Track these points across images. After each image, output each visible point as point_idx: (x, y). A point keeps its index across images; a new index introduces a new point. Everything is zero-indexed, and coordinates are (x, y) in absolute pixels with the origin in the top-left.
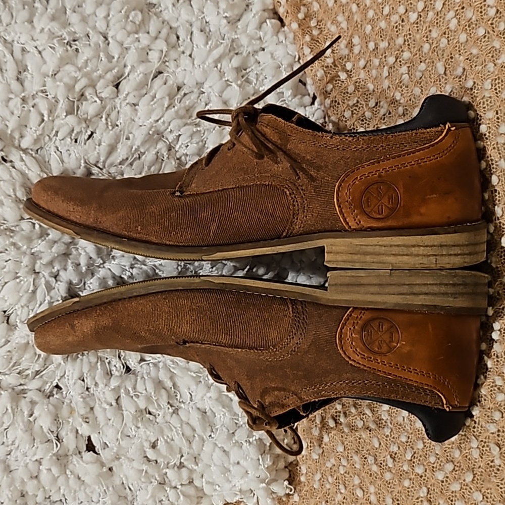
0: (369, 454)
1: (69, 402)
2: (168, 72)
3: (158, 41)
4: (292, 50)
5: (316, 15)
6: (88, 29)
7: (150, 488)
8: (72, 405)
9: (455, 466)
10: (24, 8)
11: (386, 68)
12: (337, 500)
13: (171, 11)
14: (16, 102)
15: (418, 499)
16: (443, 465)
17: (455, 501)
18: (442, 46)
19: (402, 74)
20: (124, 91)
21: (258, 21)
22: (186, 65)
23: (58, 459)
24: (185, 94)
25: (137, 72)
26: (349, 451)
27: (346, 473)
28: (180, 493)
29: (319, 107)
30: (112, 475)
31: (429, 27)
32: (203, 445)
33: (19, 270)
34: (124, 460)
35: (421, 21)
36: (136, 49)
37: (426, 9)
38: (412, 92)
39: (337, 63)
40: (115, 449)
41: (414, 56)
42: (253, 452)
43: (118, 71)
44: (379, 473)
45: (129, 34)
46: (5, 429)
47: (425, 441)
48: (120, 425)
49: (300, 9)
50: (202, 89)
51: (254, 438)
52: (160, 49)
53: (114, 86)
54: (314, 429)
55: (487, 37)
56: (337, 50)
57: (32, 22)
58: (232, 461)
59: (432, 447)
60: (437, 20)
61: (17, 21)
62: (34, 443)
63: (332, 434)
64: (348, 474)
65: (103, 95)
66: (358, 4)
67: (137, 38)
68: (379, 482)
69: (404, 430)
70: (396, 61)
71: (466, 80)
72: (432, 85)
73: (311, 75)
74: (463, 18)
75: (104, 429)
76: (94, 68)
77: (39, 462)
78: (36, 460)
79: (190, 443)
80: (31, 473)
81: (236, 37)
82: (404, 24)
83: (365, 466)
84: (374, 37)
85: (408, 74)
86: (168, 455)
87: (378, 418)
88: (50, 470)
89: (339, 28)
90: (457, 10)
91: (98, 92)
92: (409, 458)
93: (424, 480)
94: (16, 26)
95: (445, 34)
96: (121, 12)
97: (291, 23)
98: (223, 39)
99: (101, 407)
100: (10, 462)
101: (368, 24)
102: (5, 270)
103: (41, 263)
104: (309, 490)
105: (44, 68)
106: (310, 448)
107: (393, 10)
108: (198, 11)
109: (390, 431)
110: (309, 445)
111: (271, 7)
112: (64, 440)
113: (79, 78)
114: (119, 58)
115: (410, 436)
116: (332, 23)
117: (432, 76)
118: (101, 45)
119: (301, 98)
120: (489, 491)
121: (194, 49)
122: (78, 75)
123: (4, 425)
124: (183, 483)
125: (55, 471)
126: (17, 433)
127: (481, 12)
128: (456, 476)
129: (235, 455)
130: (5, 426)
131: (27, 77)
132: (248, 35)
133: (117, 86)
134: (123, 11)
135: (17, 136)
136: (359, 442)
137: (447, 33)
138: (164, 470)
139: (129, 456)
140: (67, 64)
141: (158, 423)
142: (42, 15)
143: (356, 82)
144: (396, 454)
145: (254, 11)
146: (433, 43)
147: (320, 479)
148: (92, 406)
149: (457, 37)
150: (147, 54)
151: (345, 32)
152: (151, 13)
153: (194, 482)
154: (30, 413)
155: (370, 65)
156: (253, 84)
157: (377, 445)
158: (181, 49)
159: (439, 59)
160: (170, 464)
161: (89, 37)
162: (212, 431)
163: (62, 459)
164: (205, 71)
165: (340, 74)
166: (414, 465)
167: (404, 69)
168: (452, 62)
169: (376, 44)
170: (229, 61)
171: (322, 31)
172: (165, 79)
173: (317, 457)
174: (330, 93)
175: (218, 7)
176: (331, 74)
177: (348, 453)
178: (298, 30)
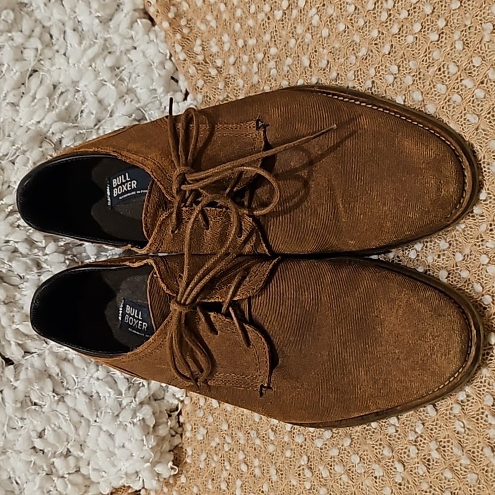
0: (252, 429)
2: (43, 70)
3: (32, 40)
4: (164, 48)
5: (186, 15)
7: (38, 479)
9: (334, 433)
11: (255, 63)
12: (222, 477)
13: (43, 11)
15: (299, 467)
16: (322, 433)
17: (334, 465)
18: (306, 40)
19: (271, 69)
21: (129, 21)
22: (61, 64)
24: (62, 93)
25: (12, 70)
27: (230, 450)
28: (67, 482)
29: (192, 102)
31: (294, 23)
32: (89, 430)
34: (11, 452)
35: (285, 18)
36: (10, 46)
37: (290, 7)
38: (280, 85)
39: (207, 60)
40: (2, 443)
41: (280, 51)
44: (262, 446)
45: (2, 33)
49: (170, 9)
50: (77, 88)
52: (35, 47)
54: (198, 411)
55: (347, 32)
56: (207, 47)
58: (117, 445)
60: (301, 16)
63: (216, 414)
66: (225, 4)
67: (10, 37)
68: (263, 455)
70: (265, 56)
71: (330, 71)
72: (299, 77)
73: (184, 71)
74: (324, 15)
79: (76, 429)
81: (109, 36)
82: (270, 21)
83: (249, 441)
84: (243, 34)
85: (276, 68)
86: (56, 443)
89: (209, 27)
90: (319, 7)
92: (289, 430)
93: (304, 449)
95: (308, 29)
97: (162, 22)
101: (236, 22)
104: (195, 471)
106: (194, 430)
107: (259, 9)
108: (70, 10)
110: (194, 427)
111: (142, 7)
116: (202, 22)
117: (298, 69)
119: (174, 94)
120: (365, 453)
121: (69, 48)
124: (71, 472)
127: (341, 9)
128: (335, 442)
129: (120, 437)
132: (120, 35)
136: (242, 419)
137: (310, 29)
138: (52, 460)
139: (16, 449)
141: (44, 413)
143: (226, 78)
144: (276, 427)
145: (125, 11)
146: (298, 38)
147: (206, 459)
149: (320, 32)
150: (22, 52)
151: (214, 30)
152: (22, 13)
153: (81, 470)
155: (240, 61)
156: (126, 83)
158: (56, 48)
159: (304, 53)
160: (57, 453)
162: (97, 417)
164: (80, 70)
165: (210, 70)
166: (294, 435)
167: (272, 64)
168: (316, 55)
169: (245, 42)
170: (103, 60)
171: (192, 29)
172: (41, 77)
173: (202, 438)
174: (201, 89)
175: (90, 7)
176: (202, 70)
177: (232, 430)
178: (169, 29)
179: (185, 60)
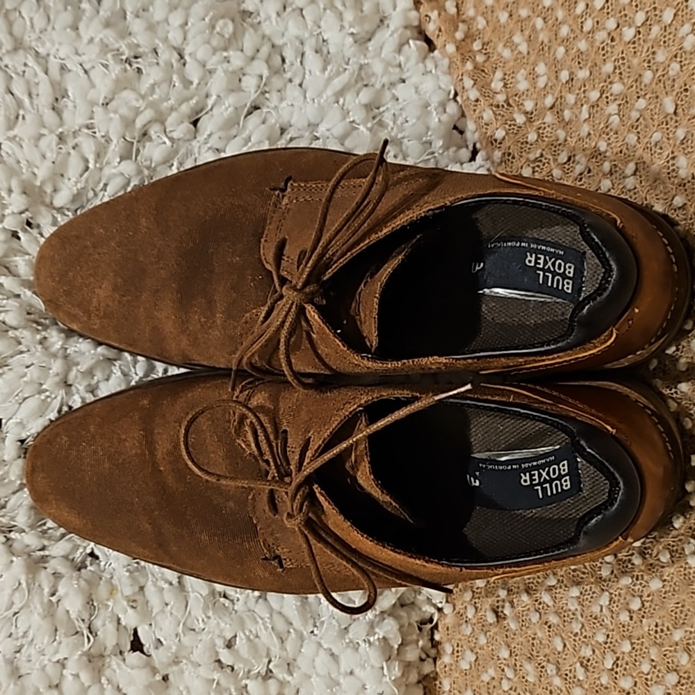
0: (548, 661)
1: (109, 577)
2: (268, 107)
3: (256, 63)
4: (447, 83)
5: (481, 36)
6: (157, 41)
8: (113, 581)
9: (681, 677)
10: (66, 9)
11: (585, 107)
13: (274, 23)
14: (50, 141)
16: (663, 677)
18: (671, 73)
19: (610, 115)
20: (205, 130)
21: (397, 42)
22: (294, 98)
23: (90, 661)
24: (292, 139)
25: (224, 104)
26: (517, 658)
27: (511, 689)
29: (482, 163)
30: (167, 687)
31: (653, 47)
32: (302, 646)
33: (45, 380)
34: (186, 664)
35: (639, 39)
36: (224, 72)
37: (648, 23)
38: (623, 140)
39: (511, 101)
40: (174, 648)
41: (628, 89)
42: (373, 656)
43: (197, 103)
44: (564, 689)
45: (215, 51)
46: (16, 613)
47: (633, 641)
48: (182, 613)
49: (458, 27)
50: (316, 134)
51: (376, 637)
52: (259, 73)
53: (191, 123)
54: (464, 626)
56: (511, 83)
57: (77, 29)
58: (342, 670)
59: (644, 650)
60: (665, 37)
61: (56, 27)
62: (56, 635)
63: (491, 633)
64: (515, 691)
65: (175, 135)
66: (544, 19)
67: (225, 57)
69: (601, 625)
70: (601, 97)
72: (655, 129)
73: (474, 116)
75: (158, 618)
76: (163, 96)
77: (62, 664)
78: (58, 662)
79: (282, 642)
80: (50, 681)
81: (366, 62)
82: (613, 43)
83: (542, 679)
84: (569, 63)
85: (619, 115)
86: (250, 658)
87: (562, 608)
88: (77, 676)
89: (515, 53)
91: (167, 130)
92: (610, 667)
94: (54, 33)
95: (676, 56)
96: (204, 19)
97: (445, 45)
98: (347, 64)
99: (155, 585)
100: (19, 663)
101: (559, 45)
102: (25, 379)
103: (78, 371)
105: (92, 94)
106: (456, 654)
107: (598, 25)
108: (312, 24)
109: (580, 626)
110: (456, 649)
111: (416, 23)
112: (99, 633)
113: (142, 109)
114: (199, 84)
115: (610, 633)
116: (505, 46)
117: (656, 117)
118: (175, 65)
119: (456, 151)
121: (307, 76)
122: (141, 104)
123: (14, 606)
125: (85, 677)
126: (33, 620)
129: (347, 660)
130: (15, 609)
131: (66, 106)
132: (383, 60)
133: (195, 123)
134: (207, 19)
135: (49, 190)
136: (533, 644)
137: (679, 55)
138: (244, 681)
139: (193, 659)
140: (125, 88)
141: (236, 612)
142: (91, 19)
143: (539, 128)
144: (588, 660)
145: (392, 27)
146: (657, 70)
148: (142, 585)
150: (240, 80)
151: (524, 57)
152: (245, 25)
154: (52, 591)
155: (561, 104)
156: (389, 128)
157: (560, 648)
158: (288, 75)
159: (667, 93)
160: (252, 673)
161: (157, 53)
162: (315, 626)
163: (95, 661)
164: (321, 108)
165: (515, 116)
166: (617, 676)
167: (613, 108)
168: (687, 96)
169: (571, 73)
170: (355, 95)
171: (489, 57)
172: (263, 117)
173: (468, 667)
174: (500, 143)
175: (342, 20)
176: (503, 116)
177: (516, 660)
178: (455, 54)
179: (477, 100)
